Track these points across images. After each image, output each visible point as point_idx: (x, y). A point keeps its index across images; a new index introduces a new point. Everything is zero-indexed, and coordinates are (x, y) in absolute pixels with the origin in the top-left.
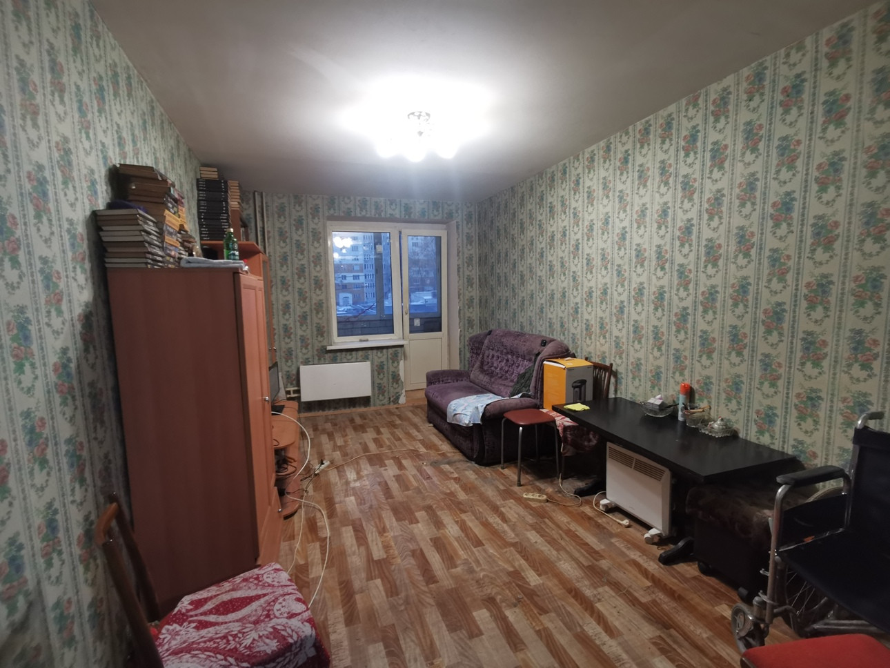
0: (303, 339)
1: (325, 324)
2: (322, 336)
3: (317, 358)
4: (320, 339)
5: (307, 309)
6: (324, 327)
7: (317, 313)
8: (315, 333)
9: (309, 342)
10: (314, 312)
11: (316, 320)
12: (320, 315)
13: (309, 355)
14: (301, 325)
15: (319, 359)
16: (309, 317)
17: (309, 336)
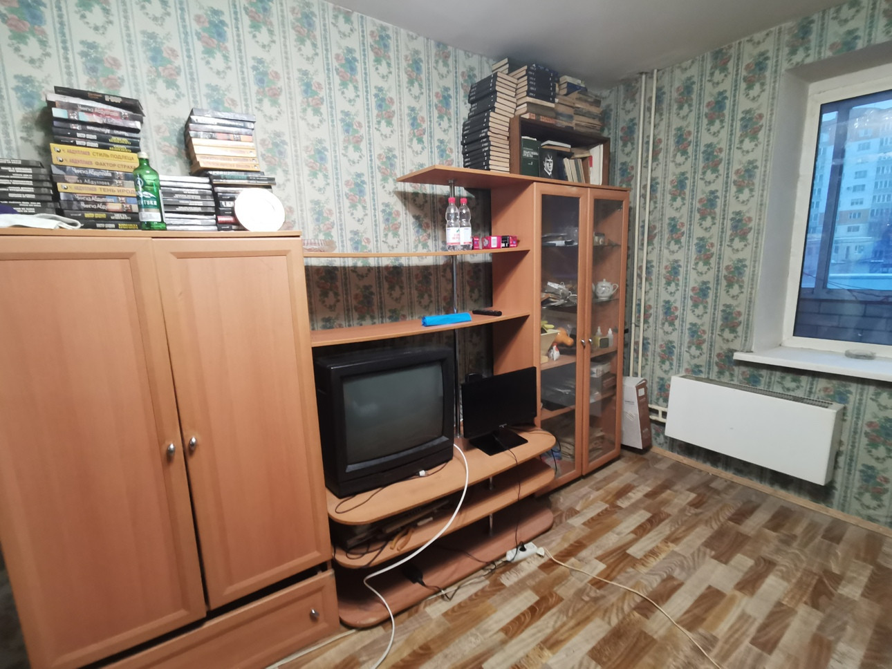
0: (695, 331)
1: (742, 309)
2: (733, 329)
3: (716, 369)
4: (727, 334)
5: (710, 277)
6: (739, 314)
7: (730, 285)
8: (720, 323)
9: (705, 337)
10: (724, 283)
11: (724, 299)
12: (735, 290)
13: (702, 361)
14: (696, 305)
15: (721, 373)
16: (711, 294)
17: (706, 328)
